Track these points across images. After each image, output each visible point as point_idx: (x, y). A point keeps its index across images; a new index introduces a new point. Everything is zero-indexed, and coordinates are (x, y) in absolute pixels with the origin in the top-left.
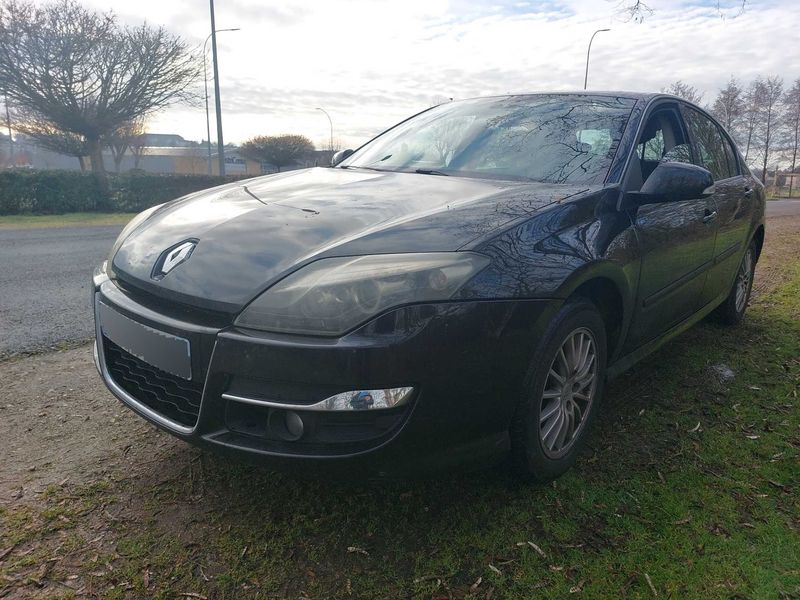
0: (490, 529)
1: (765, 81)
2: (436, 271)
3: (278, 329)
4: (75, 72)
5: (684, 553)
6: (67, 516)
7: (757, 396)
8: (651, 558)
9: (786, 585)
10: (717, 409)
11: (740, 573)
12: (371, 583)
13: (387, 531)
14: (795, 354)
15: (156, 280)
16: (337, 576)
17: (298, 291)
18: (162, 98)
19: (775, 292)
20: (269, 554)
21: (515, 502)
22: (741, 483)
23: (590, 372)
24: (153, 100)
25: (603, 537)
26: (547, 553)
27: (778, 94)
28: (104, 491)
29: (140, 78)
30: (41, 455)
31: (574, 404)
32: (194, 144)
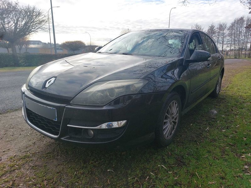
0: (150, 162)
1: (222, 23)
2: (132, 85)
3: (85, 104)
4: (5, 21)
5: (206, 166)
6: (17, 165)
7: (224, 119)
8: (197, 168)
9: (236, 173)
10: (213, 123)
11: (222, 171)
12: (116, 180)
13: (119, 164)
14: (234, 106)
15: (44, 90)
16: (105, 179)
17: (90, 92)
18: (35, 29)
19: (227, 87)
20: (83, 173)
21: (156, 153)
22: (221, 144)
23: (177, 113)
24: (32, 30)
25: (183, 162)
26: (167, 168)
27: (226, 27)
28: (28, 157)
29: (28, 23)
30: (6, 146)
31: (173, 123)
32: (45, 43)
